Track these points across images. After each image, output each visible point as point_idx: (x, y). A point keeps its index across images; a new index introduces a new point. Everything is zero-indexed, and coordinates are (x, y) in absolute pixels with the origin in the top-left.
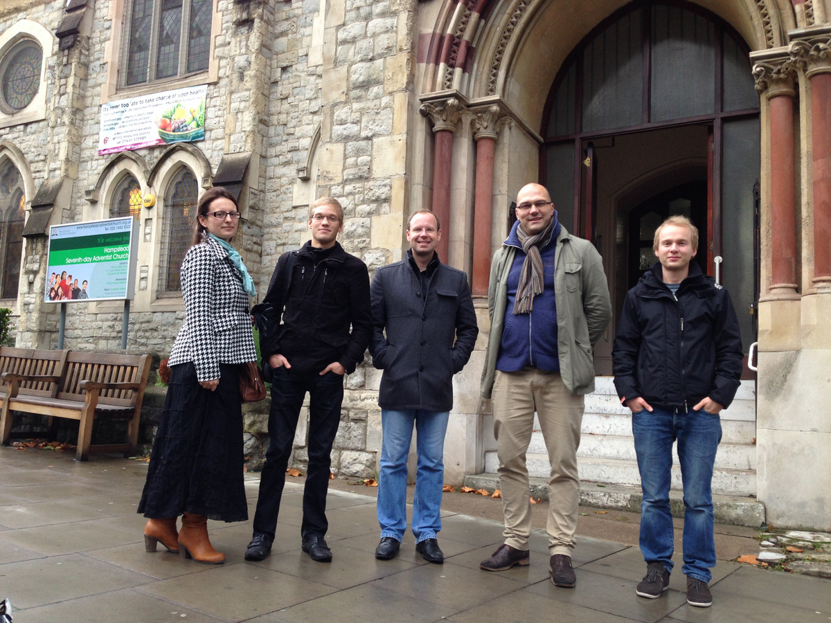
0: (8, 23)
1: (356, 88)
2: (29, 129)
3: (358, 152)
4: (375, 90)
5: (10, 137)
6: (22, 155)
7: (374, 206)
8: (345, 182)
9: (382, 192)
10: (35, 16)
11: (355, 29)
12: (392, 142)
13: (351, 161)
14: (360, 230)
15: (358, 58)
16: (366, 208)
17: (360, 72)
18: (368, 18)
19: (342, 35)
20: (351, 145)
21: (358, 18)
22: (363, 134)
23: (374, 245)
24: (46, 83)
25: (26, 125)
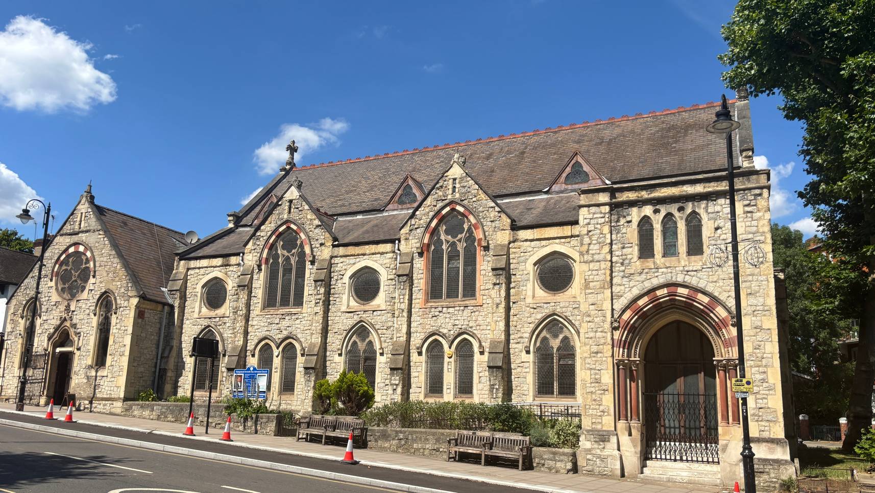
0: (358, 260)
1: (593, 353)
2: (375, 313)
3: (596, 374)
4: (599, 355)
5: (364, 316)
6: (373, 326)
7: (603, 392)
8: (591, 383)
9: (605, 388)
10: (375, 259)
11: (592, 335)
12: (608, 373)
13: (593, 376)
14: (599, 399)
15: (594, 344)
16: (600, 392)
17: (595, 348)
18: (596, 332)
19: (587, 336)
20: (593, 372)
21: (592, 331)
22: (597, 368)
23: (603, 404)
24: (384, 293)
25: (374, 311)
